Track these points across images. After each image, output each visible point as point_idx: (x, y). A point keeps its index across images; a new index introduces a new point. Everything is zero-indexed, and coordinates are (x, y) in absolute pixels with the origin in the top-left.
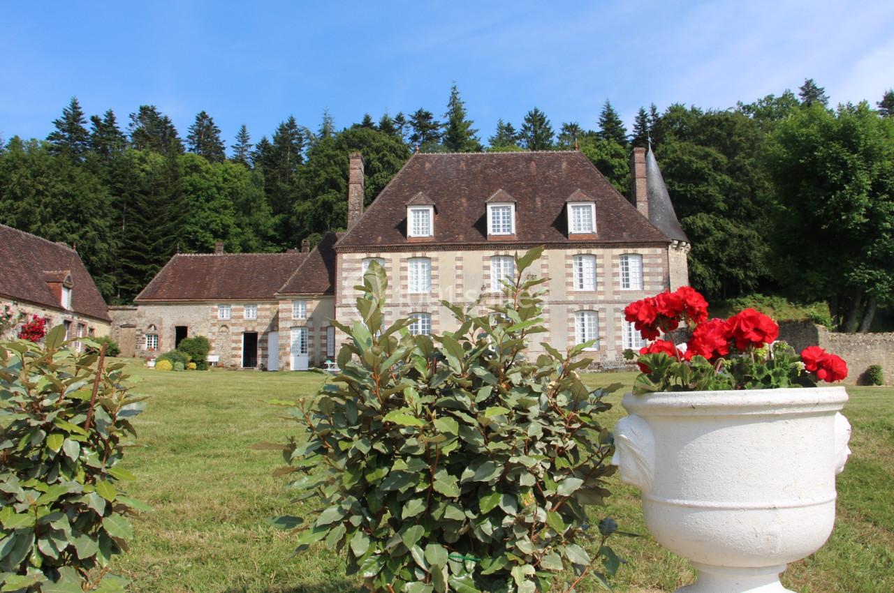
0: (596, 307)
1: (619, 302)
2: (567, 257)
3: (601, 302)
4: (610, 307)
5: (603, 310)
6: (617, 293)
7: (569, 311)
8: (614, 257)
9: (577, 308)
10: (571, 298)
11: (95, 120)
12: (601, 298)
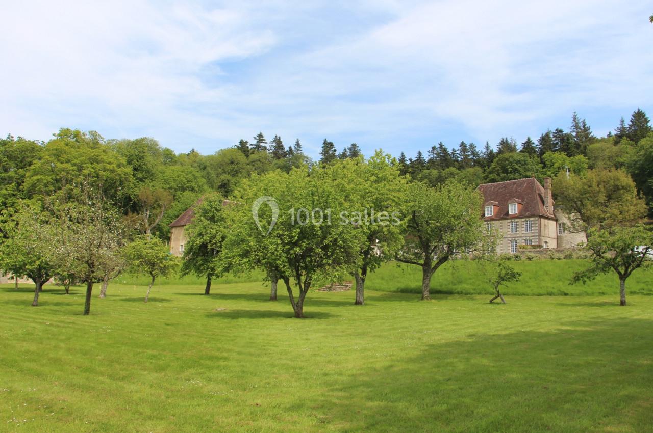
0: (516, 239)
1: (523, 237)
2: (508, 222)
3: (518, 237)
4: (521, 239)
5: (518, 240)
6: (523, 234)
7: (509, 240)
8: (522, 221)
9: (510, 239)
10: (509, 236)
11: (410, 160)
12: (518, 235)
